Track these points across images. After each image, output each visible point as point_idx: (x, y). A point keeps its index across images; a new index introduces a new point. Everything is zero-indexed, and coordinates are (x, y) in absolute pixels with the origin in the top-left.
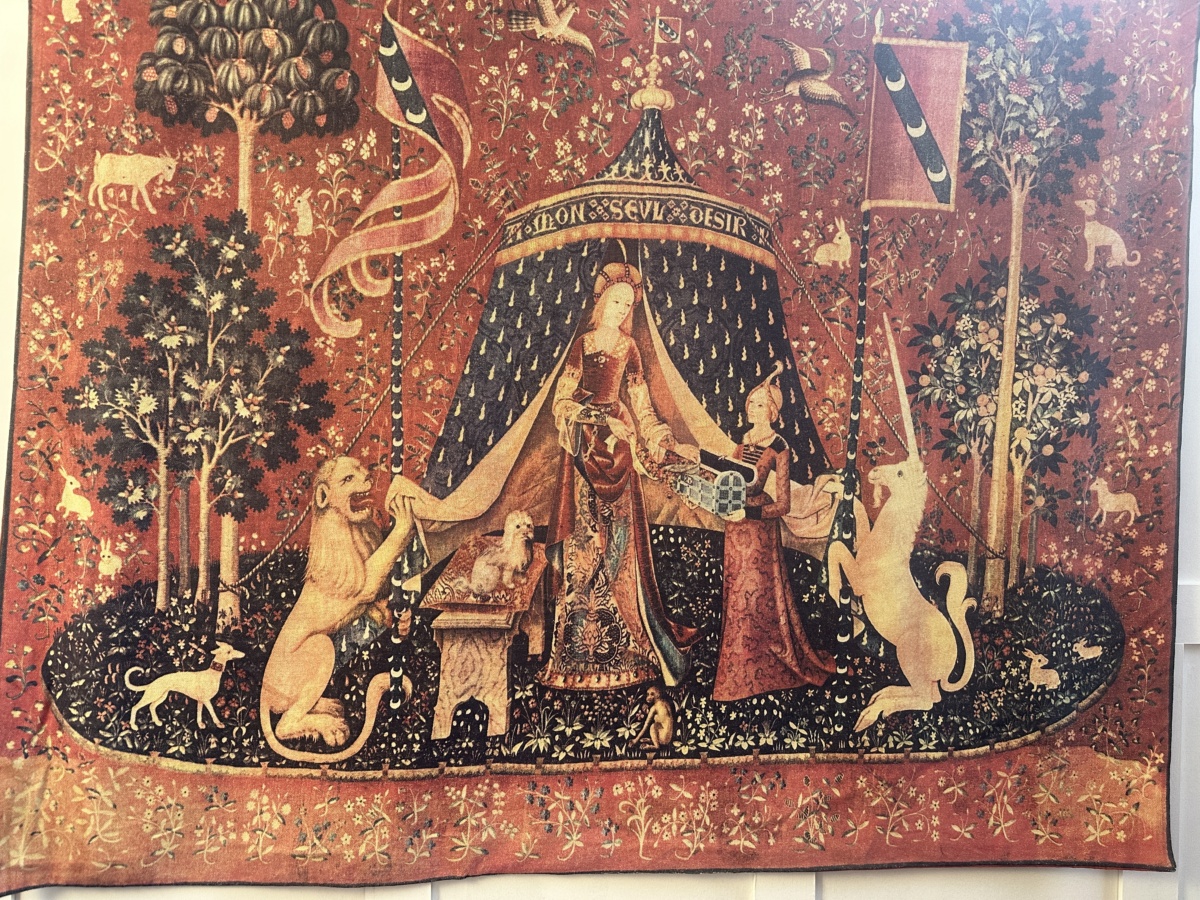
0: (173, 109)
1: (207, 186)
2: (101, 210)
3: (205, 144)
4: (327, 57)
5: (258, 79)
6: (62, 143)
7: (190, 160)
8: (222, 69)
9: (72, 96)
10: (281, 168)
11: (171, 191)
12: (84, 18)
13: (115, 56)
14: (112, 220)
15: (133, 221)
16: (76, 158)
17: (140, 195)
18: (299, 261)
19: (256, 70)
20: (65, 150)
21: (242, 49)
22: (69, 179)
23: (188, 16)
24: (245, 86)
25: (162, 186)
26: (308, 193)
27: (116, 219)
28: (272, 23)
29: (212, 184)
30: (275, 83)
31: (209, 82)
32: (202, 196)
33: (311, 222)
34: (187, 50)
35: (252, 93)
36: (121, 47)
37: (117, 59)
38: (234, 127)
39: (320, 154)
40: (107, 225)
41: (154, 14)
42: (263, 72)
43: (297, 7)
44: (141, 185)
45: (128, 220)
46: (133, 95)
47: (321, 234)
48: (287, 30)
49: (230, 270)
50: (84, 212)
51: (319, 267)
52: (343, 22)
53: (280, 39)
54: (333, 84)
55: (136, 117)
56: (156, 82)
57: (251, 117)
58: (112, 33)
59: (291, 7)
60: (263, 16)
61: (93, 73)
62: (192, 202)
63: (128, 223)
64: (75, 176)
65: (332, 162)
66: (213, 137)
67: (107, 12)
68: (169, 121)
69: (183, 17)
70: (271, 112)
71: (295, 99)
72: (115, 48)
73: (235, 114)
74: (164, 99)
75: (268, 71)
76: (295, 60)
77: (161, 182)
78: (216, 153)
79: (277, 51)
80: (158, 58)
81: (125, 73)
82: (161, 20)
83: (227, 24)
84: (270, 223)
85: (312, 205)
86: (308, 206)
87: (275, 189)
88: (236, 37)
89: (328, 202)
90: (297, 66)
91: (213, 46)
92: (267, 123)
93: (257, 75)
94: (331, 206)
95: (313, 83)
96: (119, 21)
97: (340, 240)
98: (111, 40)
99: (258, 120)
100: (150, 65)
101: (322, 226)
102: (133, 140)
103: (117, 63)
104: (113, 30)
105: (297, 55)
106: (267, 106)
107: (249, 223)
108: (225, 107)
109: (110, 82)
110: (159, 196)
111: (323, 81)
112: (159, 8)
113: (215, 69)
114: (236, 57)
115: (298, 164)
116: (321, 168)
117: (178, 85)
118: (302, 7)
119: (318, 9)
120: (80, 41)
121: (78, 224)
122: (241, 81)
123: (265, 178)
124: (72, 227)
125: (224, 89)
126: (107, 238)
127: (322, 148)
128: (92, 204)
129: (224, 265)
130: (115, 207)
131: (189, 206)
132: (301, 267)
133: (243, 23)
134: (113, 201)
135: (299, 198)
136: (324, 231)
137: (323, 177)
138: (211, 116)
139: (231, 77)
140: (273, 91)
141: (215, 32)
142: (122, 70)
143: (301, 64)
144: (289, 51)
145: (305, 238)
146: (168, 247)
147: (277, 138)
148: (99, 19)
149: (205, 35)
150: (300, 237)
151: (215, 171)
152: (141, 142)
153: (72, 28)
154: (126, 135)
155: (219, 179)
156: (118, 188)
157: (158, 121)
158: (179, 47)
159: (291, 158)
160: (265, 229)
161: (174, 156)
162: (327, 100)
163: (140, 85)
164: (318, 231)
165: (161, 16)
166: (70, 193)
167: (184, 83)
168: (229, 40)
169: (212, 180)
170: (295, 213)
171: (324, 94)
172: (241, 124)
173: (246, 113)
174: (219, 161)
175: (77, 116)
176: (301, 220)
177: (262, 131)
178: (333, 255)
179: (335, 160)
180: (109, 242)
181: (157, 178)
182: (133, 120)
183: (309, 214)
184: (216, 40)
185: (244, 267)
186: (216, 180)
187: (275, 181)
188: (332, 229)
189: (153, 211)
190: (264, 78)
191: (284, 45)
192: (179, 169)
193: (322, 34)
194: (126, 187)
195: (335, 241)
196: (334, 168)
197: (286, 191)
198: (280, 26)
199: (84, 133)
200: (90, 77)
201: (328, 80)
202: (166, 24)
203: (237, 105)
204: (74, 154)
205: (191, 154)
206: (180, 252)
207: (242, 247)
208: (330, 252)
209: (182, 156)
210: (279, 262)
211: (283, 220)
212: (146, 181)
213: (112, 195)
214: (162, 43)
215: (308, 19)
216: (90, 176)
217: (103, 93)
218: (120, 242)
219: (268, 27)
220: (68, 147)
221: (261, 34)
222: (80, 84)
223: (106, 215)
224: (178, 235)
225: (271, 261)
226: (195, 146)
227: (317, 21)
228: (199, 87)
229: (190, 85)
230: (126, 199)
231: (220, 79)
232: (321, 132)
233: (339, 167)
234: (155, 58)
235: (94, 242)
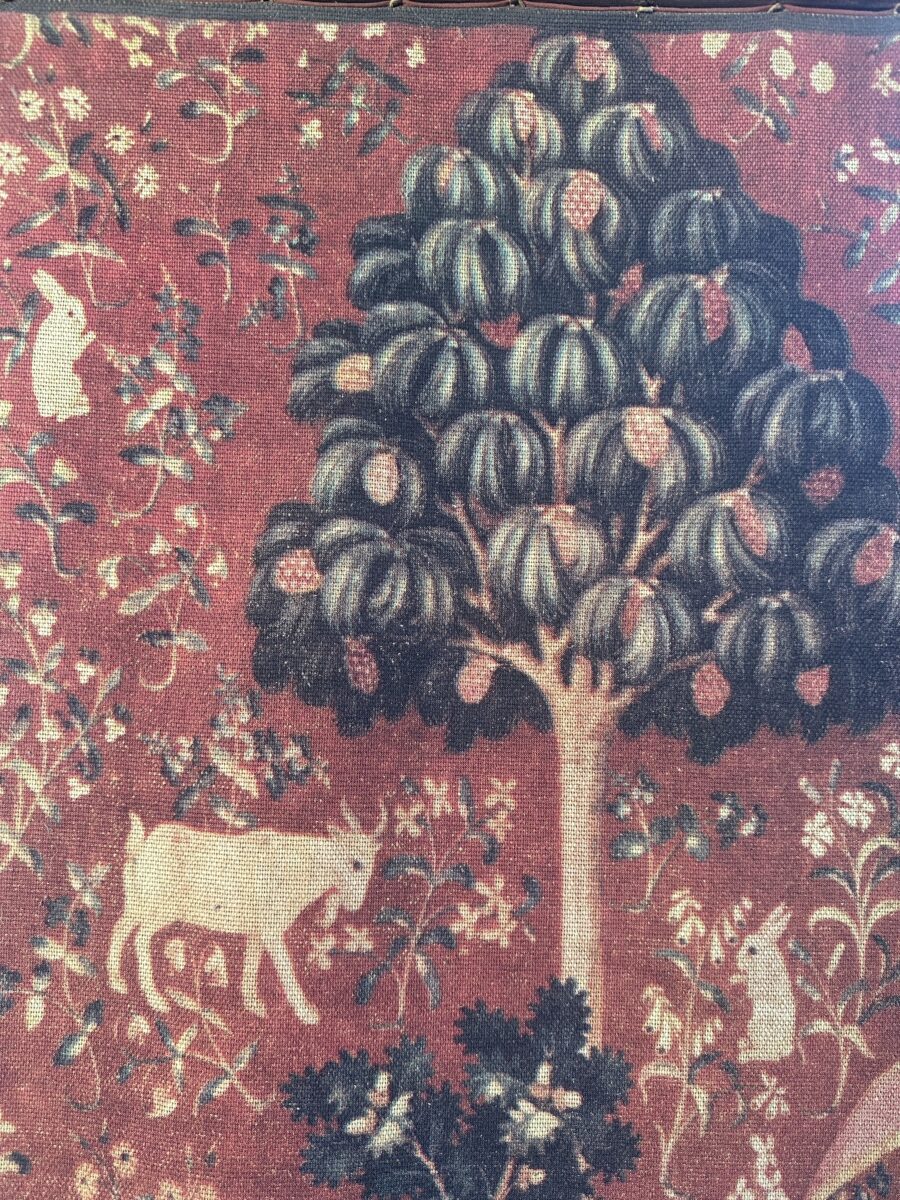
0: (365, 674)
1: (464, 909)
2: (145, 1009)
3: (457, 774)
4: (823, 486)
5: (612, 565)
6: (29, 794)
7: (415, 831)
8: (505, 537)
9: (58, 646)
10: (692, 842)
11: (360, 941)
12: (95, 403)
13: (186, 515)
14: (181, 1047)
15: (246, 1054)
16: (71, 839)
17: (267, 967)
18: (756, 1143)
19: (607, 538)
20: (39, 814)
21: (565, 471)
22: (49, 906)
23: (404, 383)
24: (572, 586)
25: (337, 928)
26: (777, 921)
27: (195, 1045)
28: (652, 388)
29: (479, 901)
30: (666, 575)
31: (467, 579)
32: (449, 941)
33: (788, 1013)
34: (402, 487)
35: (596, 605)
36: (205, 488)
37: (193, 522)
38: (541, 715)
39: (813, 794)
40: (164, 1063)
41: (304, 383)
42: (627, 540)
43: (729, 334)
44: (272, 936)
45: (231, 1051)
46: (244, 639)
47: (821, 1049)
48: (698, 408)
49: (538, 1176)
50: (93, 1010)
51: (817, 1158)
52: (868, 373)
53: (680, 436)
54: (845, 571)
55: (254, 709)
56: (316, 597)
57: (595, 683)
58: (178, 443)
59: (710, 335)
60: (627, 370)
61: (124, 571)
62: (422, 967)
63: (231, 1058)
64: (68, 896)
65: (850, 817)
66: (482, 747)
67: (164, 381)
68: (354, 715)
69: (389, 387)
70: (656, 664)
71: (730, 623)
72: (187, 490)
73: (544, 676)
74: (343, 650)
75: (642, 539)
76: (727, 500)
77: (331, 916)
78: (491, 801)
79: (669, 476)
80: (319, 521)
81: (217, 567)
82: (326, 401)
83: (520, 398)
84: (662, 1021)
85: (791, 959)
86: (780, 964)
87: (676, 912)
88: (545, 440)
89: (840, 947)
90: (732, 517)
91: (477, 469)
92: (643, 701)
93: (608, 552)
94: (849, 957)
95: (786, 568)
96: (198, 407)
97: (880, 1066)
98: (175, 466)
99: (615, 691)
100: (297, 543)
101: (821, 1026)
102: (246, 782)
103: (193, 535)
104: (181, 436)
105: (732, 484)
106: (642, 644)
107: (595, 1021)
108: (515, 655)
109: (172, 595)
110: (325, 964)
111: (816, 559)
112: (318, 362)
113: (484, 539)
114: (546, 498)
115: (748, 829)
116: (818, 836)
117: (377, 601)
118: (744, 335)
119: (792, 339)
120: (85, 475)
121: (76, 1049)
122: (562, 574)
123: (641, 877)
124: (59, 1059)
125: (510, 600)
126: (165, 1106)
127: (817, 771)
128: (118, 986)
129: (519, 1161)
130: (189, 1004)
131: (415, 982)
132: (762, 1162)
133: (567, 396)
134: (184, 982)
135: (750, 940)
136: (830, 1041)
137: (822, 866)
138: (473, 683)
139: (531, 560)
140: (660, 599)
141: (481, 427)
142: (207, 557)
143: (747, 511)
144: (706, 474)
145: (772, 1068)
146: (356, 1126)
147: (679, 747)
148: (139, 403)
149: (452, 440)
150: (756, 1067)
151: (489, 858)
152: (272, 791)
153: (61, 436)
154: (225, 765)
155: (500, 885)
156: (201, 940)
157: (321, 719)
158: (382, 481)
159: (724, 812)
160: (647, 1041)
161: (367, 826)
162: (829, 617)
163: (266, 609)
164: (811, 1042)
165: (326, 389)
166: (51, 950)
167: (394, 592)
168: (525, 448)
169: (481, 888)
170: (739, 990)
171: (821, 600)
172: (562, 702)
173: (580, 671)
174: (498, 825)
175: (73, 706)
176: (759, 1009)
177: (628, 723)
178: (860, 1116)
179: (858, 809)
180: (174, 1120)
181: (318, 906)
182: (244, 716)
183: (783, 987)
184: (485, 450)
185: (583, 1164)
186: (492, 889)
187: (675, 887)
188: (853, 1034)
189: (308, 1015)
190: (632, 560)
191: (691, 455)
192: (385, 865)
193: (808, 414)
194: (223, 939)
195: (865, 1072)
196: (857, 836)
197: (709, 915)
198: (678, 398)
199: (93, 759)
200: (113, 581)
201: (831, 556)
202: (341, 412)
203: (551, 647)
204: (64, 825)
205: (417, 809)
206: (389, 1135)
207: (572, 1099)
208: (848, 1107)
209: (393, 821)
210: (691, 1147)
211: (704, 1011)
212: (286, 918)
213: (179, 961)
214: (331, 472)
215: (764, 369)
216: (113, 894)
217: (152, 629)
218: (209, 1124)
219: (641, 401)
220: (45, 805)
221: (619, 426)
222: (83, 607)
223: (163, 1028)
224: (383, 1081)
225: (667, 1148)
226: (429, 784)
227: (792, 375)
228: (436, 596)
229: (413, 595)
230: (223, 981)
231: (499, 568)
232: (814, 723)
233: (872, 832)
234: (311, 518)
235: (126, 1112)
